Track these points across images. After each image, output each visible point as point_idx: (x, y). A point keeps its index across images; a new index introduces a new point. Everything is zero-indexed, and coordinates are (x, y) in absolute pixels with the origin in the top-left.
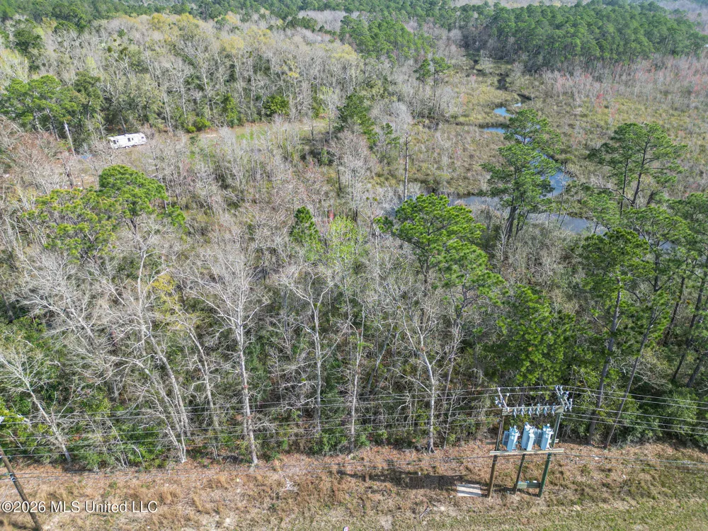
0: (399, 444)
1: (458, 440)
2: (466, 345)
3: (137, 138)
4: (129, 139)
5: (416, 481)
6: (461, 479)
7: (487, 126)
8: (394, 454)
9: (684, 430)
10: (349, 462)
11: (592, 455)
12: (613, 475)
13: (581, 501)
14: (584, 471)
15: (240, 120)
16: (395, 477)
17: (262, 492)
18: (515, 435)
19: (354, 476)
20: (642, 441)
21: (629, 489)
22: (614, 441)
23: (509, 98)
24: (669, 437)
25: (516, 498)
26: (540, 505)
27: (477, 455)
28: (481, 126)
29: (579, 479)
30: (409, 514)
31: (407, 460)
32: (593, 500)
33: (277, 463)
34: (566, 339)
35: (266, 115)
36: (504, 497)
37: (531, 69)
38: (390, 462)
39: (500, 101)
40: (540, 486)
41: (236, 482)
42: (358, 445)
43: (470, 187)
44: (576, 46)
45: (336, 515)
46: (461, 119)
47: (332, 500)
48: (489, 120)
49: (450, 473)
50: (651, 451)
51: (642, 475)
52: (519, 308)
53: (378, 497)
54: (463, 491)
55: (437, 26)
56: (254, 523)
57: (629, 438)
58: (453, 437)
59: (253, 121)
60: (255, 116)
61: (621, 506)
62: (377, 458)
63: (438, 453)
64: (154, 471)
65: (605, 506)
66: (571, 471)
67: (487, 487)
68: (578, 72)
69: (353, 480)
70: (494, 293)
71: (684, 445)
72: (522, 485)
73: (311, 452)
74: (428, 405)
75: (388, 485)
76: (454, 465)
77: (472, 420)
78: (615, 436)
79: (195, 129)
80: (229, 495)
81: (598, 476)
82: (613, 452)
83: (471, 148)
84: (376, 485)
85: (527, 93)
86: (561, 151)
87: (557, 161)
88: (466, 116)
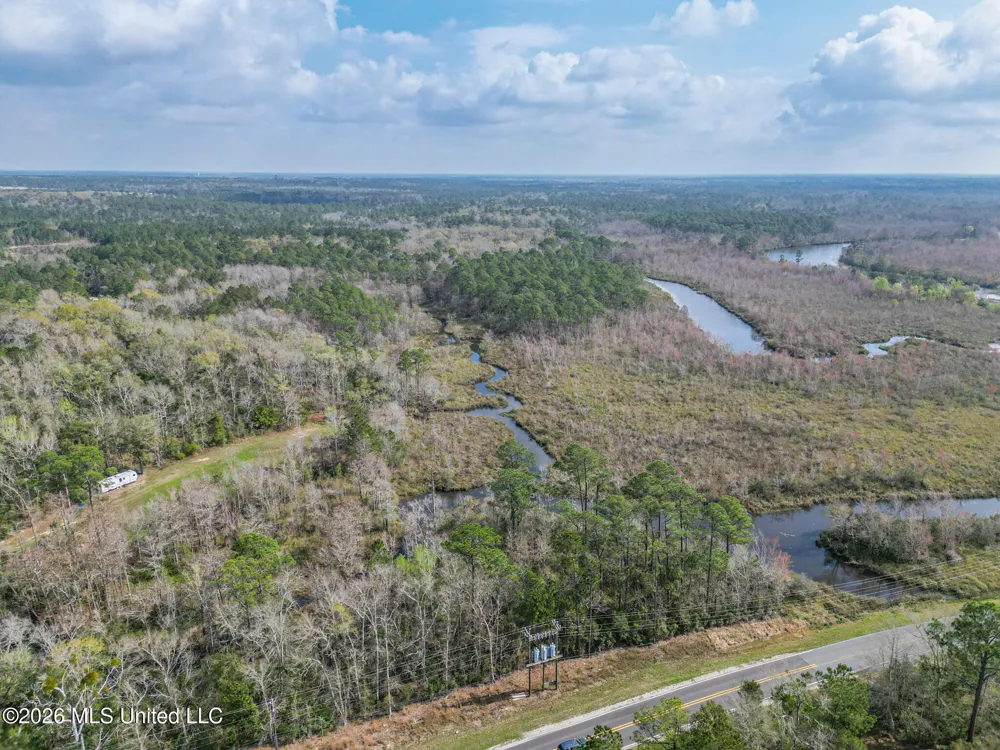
0: (473, 682)
1: (508, 671)
2: (504, 611)
3: (130, 476)
4: (121, 480)
5: (490, 699)
6: (514, 692)
7: (472, 408)
8: (473, 690)
9: (625, 636)
10: (447, 700)
11: (582, 663)
12: (594, 670)
13: (578, 687)
14: (578, 672)
15: (228, 437)
16: (477, 700)
17: (402, 728)
18: (537, 652)
19: (453, 706)
20: (607, 648)
21: (603, 675)
22: (593, 651)
23: (486, 373)
24: (621, 642)
25: (544, 693)
26: (558, 693)
27: (520, 677)
28: (468, 410)
29: (576, 676)
30: (489, 716)
31: (481, 690)
32: (584, 684)
33: (405, 711)
34: (555, 595)
35: (255, 427)
36: (538, 695)
37: (501, 333)
38: (471, 694)
39: (478, 376)
40: (555, 683)
41: (384, 727)
42: (450, 687)
43: (473, 481)
44: (537, 311)
45: (449, 727)
46: (448, 405)
47: (444, 720)
48: (474, 402)
49: (507, 691)
50: (613, 653)
51: (608, 667)
52: (528, 583)
53: (470, 713)
54: (516, 698)
55: (394, 281)
56: (404, 743)
57: (600, 647)
58: (504, 670)
59: (242, 436)
60: (243, 430)
61: (598, 684)
62: (464, 693)
63: (498, 683)
64: (329, 734)
65: (591, 686)
66: (572, 674)
67: (528, 692)
68: (543, 337)
69: (453, 709)
70: (514, 576)
71: (629, 645)
72: (546, 685)
73: (423, 700)
74: (488, 652)
75: (474, 705)
76: (508, 686)
77: (514, 657)
78: (593, 648)
79: (183, 455)
80: (383, 733)
81: (585, 673)
82: (593, 659)
83: (464, 438)
84: (466, 708)
85: (501, 364)
86: (540, 432)
87: (538, 442)
88: (451, 400)
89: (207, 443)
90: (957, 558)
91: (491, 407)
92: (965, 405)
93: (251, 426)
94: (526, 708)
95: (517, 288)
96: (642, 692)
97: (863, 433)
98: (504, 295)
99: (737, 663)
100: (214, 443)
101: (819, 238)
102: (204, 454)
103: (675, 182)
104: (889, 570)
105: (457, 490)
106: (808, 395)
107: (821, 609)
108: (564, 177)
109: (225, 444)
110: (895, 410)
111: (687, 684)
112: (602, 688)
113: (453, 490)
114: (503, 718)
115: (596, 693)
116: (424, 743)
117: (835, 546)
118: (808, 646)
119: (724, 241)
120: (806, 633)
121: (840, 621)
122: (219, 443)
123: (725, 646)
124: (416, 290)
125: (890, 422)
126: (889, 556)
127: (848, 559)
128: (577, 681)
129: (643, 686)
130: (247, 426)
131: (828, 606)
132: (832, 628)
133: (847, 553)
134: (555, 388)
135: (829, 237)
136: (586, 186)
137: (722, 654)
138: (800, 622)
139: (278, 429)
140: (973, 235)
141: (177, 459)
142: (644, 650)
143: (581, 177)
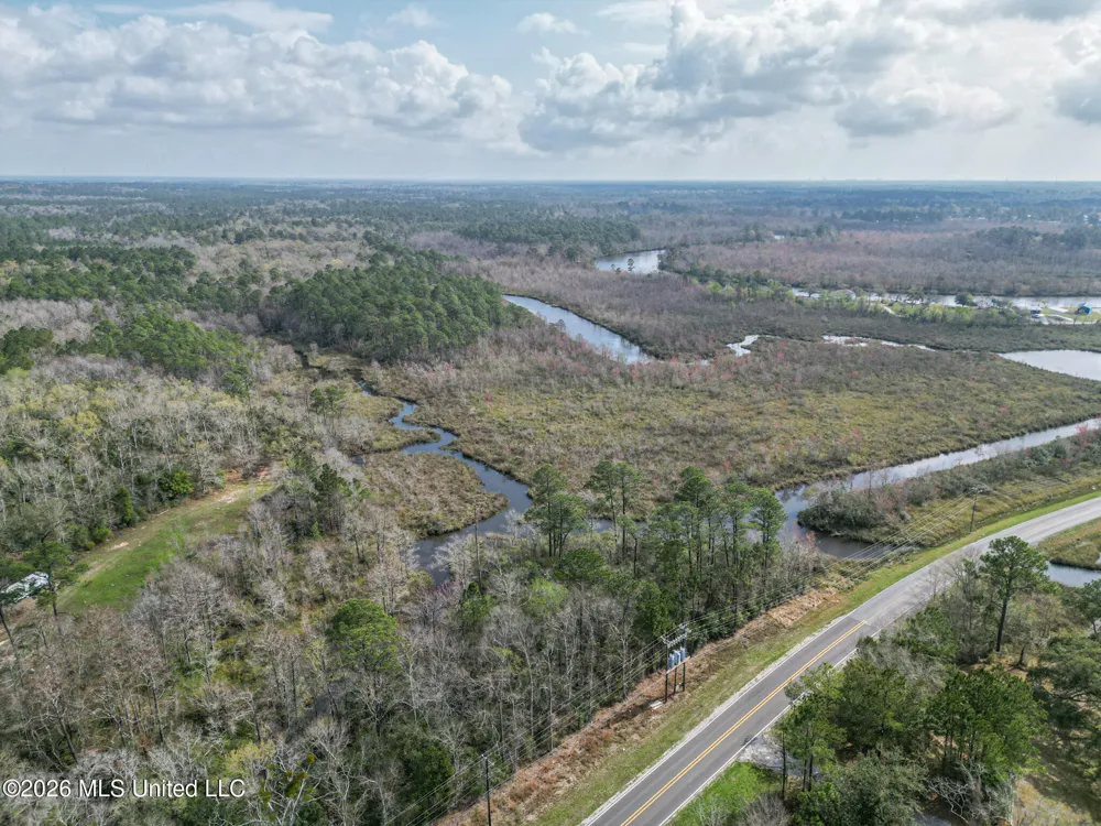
0: (611, 703)
3: (41, 579)
5: (632, 714)
6: (650, 702)
8: (613, 709)
10: (594, 725)
12: (703, 667)
13: (699, 684)
15: (140, 514)
16: (621, 718)
17: (571, 759)
18: (673, 658)
19: (603, 728)
21: (712, 669)
23: (394, 406)
24: (712, 637)
25: (676, 696)
26: (687, 693)
27: (646, 688)
28: (402, 448)
29: (691, 675)
30: (642, 728)
31: (619, 708)
32: (703, 681)
33: (563, 745)
35: (168, 498)
36: (672, 699)
37: (386, 361)
38: (614, 713)
39: (387, 411)
40: (683, 685)
41: (554, 763)
42: (593, 712)
43: (462, 519)
45: (614, 747)
46: (376, 445)
47: (606, 742)
48: (403, 439)
49: (643, 702)
50: (709, 648)
51: (712, 662)
53: (623, 730)
54: (655, 706)
55: (220, 310)
56: (582, 772)
59: (155, 510)
60: (155, 503)
61: (713, 678)
62: (607, 714)
63: (629, 698)
65: (710, 681)
67: (662, 699)
69: (605, 731)
73: (573, 731)
75: (622, 722)
76: (641, 698)
79: (93, 543)
80: (558, 769)
81: (697, 671)
85: (403, 395)
86: (495, 461)
87: (500, 471)
88: (378, 440)
89: (115, 524)
90: (908, 517)
91: (424, 442)
92: (838, 391)
93: (164, 497)
94: (668, 713)
95: (386, 310)
96: (753, 675)
97: (775, 423)
98: (372, 318)
99: (809, 633)
100: (125, 524)
101: (630, 246)
102: (116, 539)
103: (455, 189)
104: (865, 534)
105: (451, 531)
106: (712, 395)
107: (838, 576)
108: (327, 182)
109: (137, 524)
110: (789, 400)
111: (783, 660)
112: (719, 680)
113: (446, 532)
114: (654, 726)
115: (718, 685)
116: (601, 767)
117: (818, 523)
118: (850, 607)
119: (551, 252)
120: (840, 597)
121: (857, 584)
122: (130, 524)
123: (790, 623)
124: (251, 320)
125: (792, 412)
126: (862, 524)
127: (830, 532)
128: (697, 680)
129: (751, 669)
130: (160, 498)
131: (843, 574)
132: (856, 590)
133: (828, 526)
134: (480, 415)
135: (639, 245)
136: (361, 192)
137: (791, 629)
138: (831, 589)
139: (194, 496)
140: (758, 238)
141: (86, 549)
142: (729, 640)
143: (346, 182)
